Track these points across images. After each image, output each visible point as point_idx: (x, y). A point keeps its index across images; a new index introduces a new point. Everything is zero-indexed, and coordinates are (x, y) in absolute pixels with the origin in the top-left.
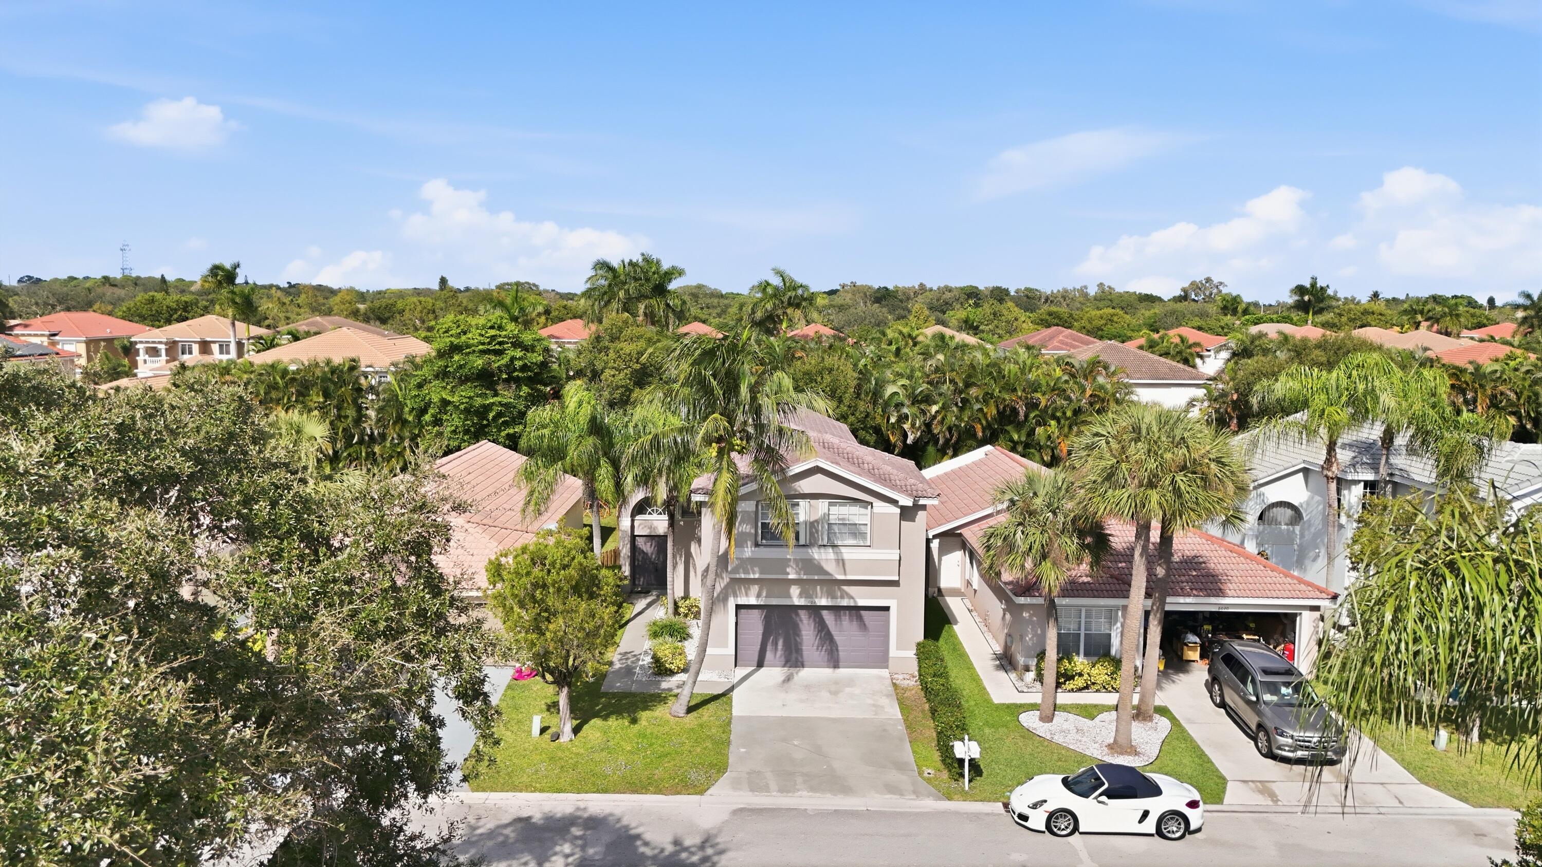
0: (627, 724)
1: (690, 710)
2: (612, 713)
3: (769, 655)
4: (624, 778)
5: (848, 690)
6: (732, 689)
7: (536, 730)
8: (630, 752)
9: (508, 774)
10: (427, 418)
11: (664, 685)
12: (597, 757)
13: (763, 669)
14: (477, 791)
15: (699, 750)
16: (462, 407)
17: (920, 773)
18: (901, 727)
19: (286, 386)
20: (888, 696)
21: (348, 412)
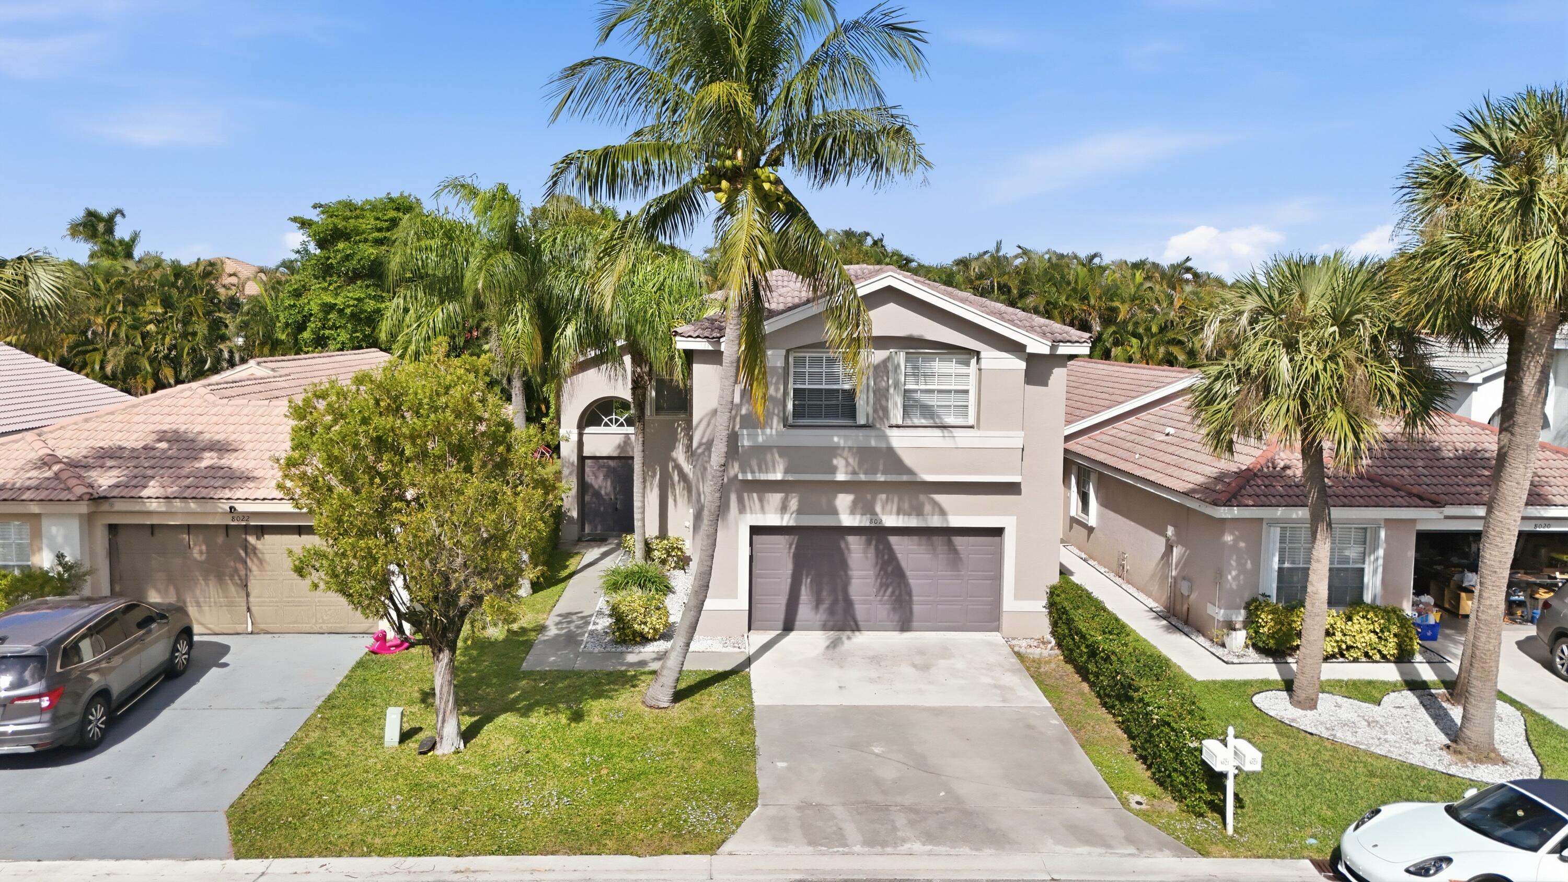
0: (564, 721)
1: (678, 696)
2: (538, 704)
3: (805, 611)
4: (554, 821)
5: (942, 663)
6: (748, 662)
7: (392, 735)
8: (571, 772)
9: (322, 820)
10: (306, 335)
11: (631, 658)
12: (504, 781)
13: (793, 635)
14: (247, 856)
15: (699, 765)
16: (348, 311)
17: (1125, 803)
18: (1056, 721)
19: (110, 292)
20: (1014, 671)
21: (197, 327)
